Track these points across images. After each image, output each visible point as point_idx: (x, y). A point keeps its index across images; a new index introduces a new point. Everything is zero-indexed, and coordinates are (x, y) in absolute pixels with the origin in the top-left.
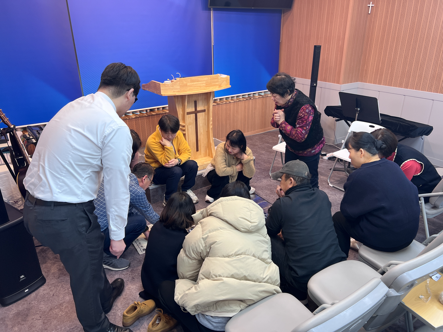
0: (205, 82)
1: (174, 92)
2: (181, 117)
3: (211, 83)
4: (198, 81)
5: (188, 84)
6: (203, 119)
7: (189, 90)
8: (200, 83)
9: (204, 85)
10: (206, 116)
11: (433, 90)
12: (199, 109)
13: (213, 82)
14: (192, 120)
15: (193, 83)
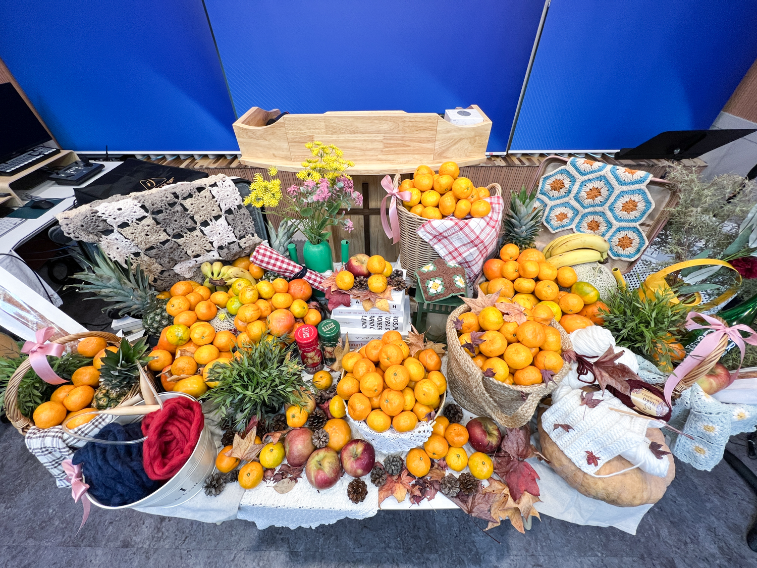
0: (380, 137)
3: (407, 143)
12: (375, 205)
13: (413, 141)
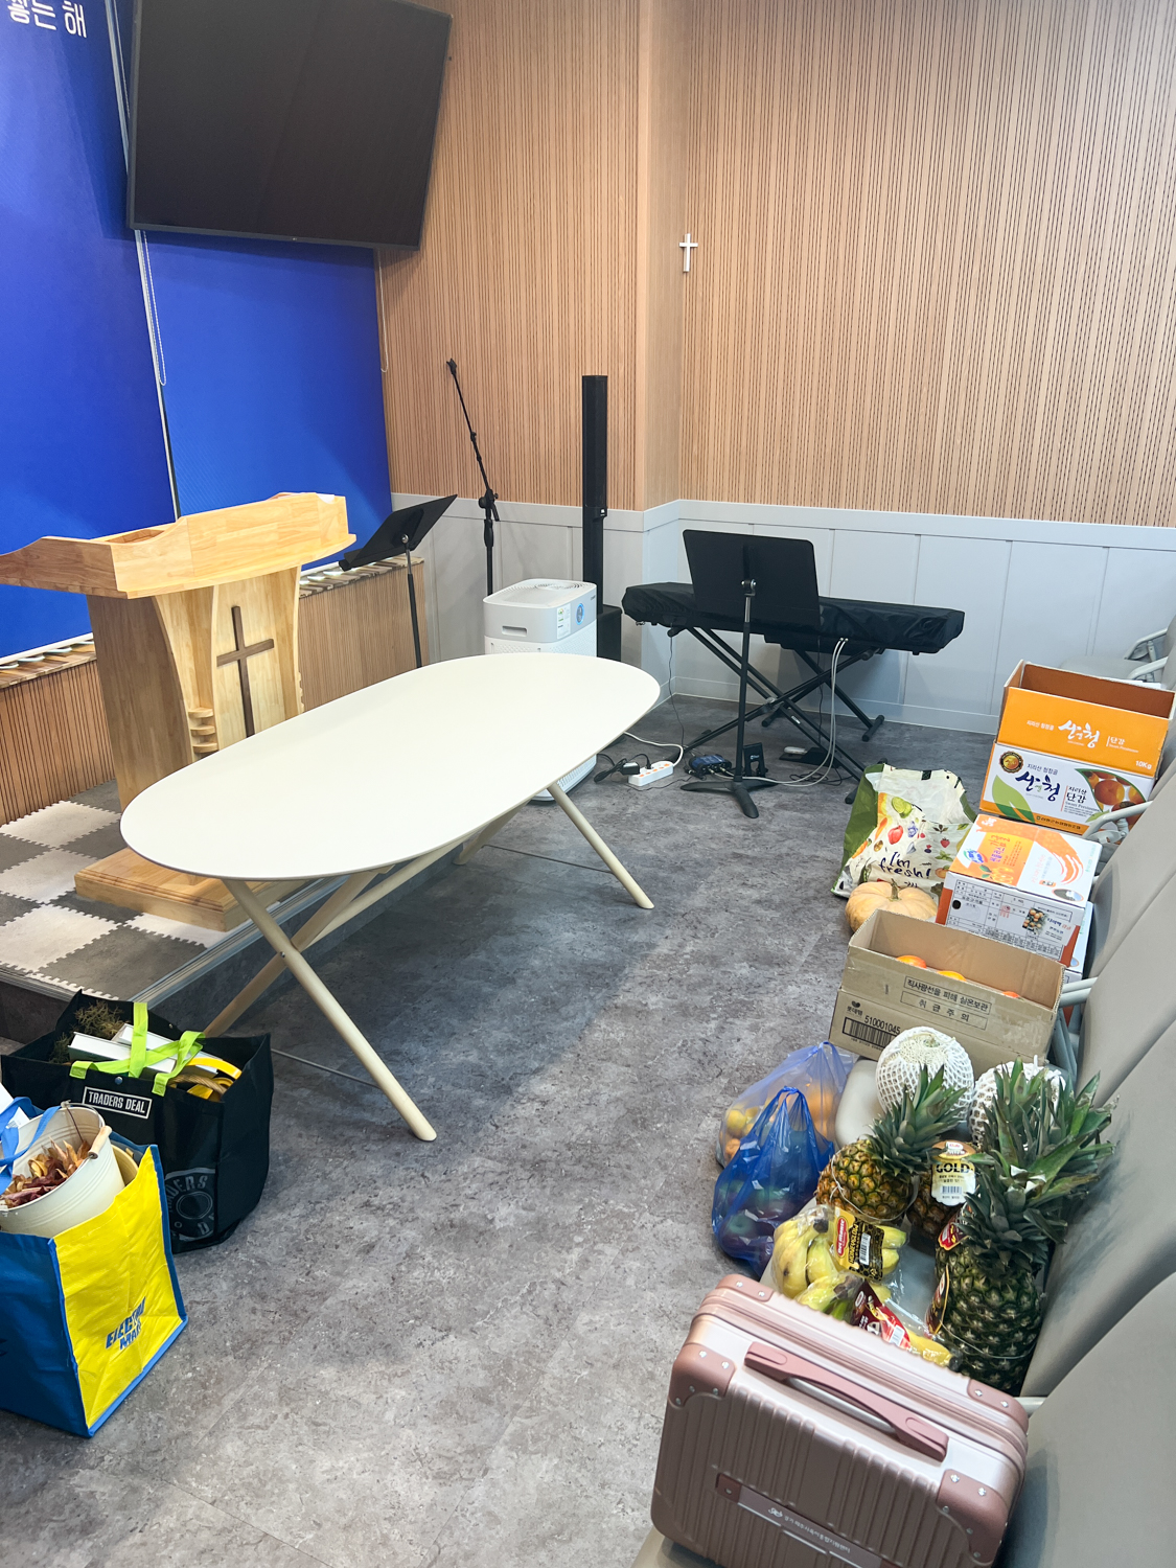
1: (170, 575)
2: (189, 680)
4: (252, 525)
5: (221, 538)
6: (268, 680)
7: (225, 563)
8: (257, 530)
9: (273, 537)
10: (278, 665)
11: (914, 506)
12: (249, 640)
13: (302, 525)
14: (231, 691)
15: (235, 534)
